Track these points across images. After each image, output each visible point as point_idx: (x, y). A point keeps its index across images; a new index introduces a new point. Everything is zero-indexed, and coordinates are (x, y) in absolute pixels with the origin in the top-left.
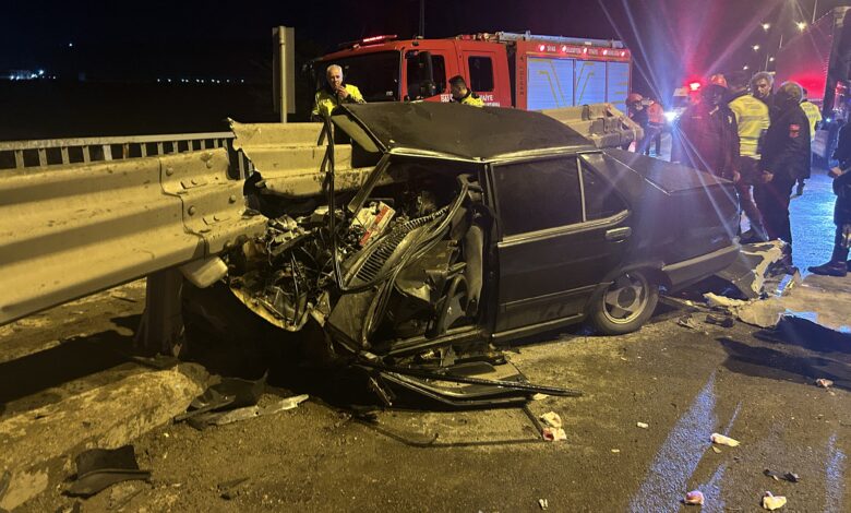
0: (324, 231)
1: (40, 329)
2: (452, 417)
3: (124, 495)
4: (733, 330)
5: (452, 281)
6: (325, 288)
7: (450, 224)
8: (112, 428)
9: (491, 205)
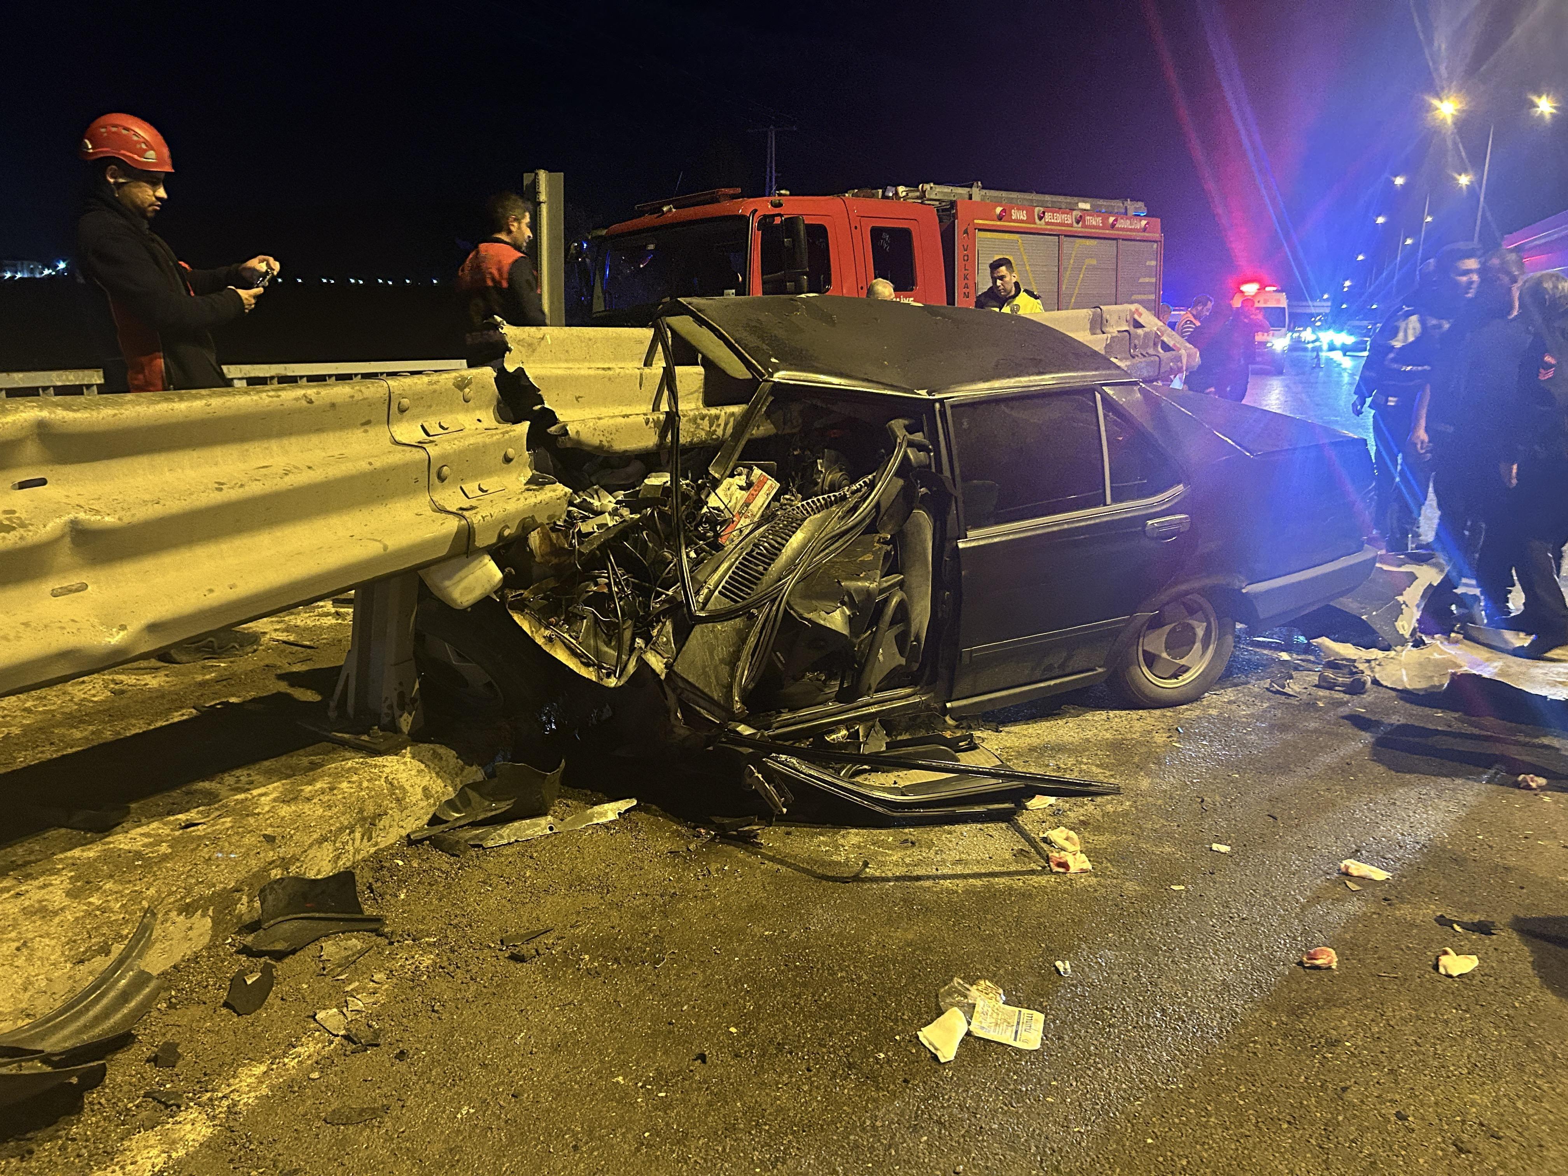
0: (661, 514)
1: (157, 690)
2: (886, 835)
3: (344, 954)
4: (1367, 698)
5: (886, 601)
6: (665, 613)
7: (878, 506)
8: (311, 846)
9: (947, 473)
